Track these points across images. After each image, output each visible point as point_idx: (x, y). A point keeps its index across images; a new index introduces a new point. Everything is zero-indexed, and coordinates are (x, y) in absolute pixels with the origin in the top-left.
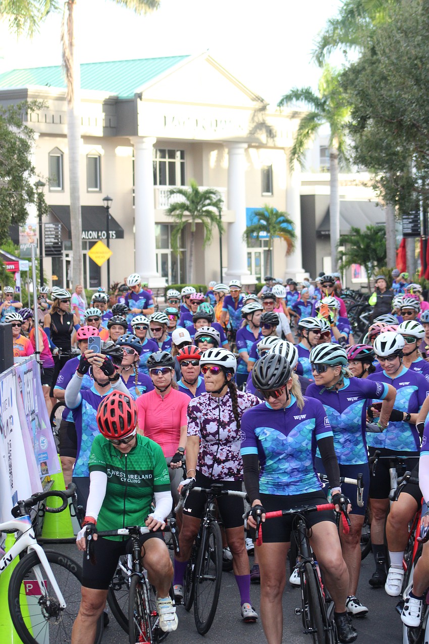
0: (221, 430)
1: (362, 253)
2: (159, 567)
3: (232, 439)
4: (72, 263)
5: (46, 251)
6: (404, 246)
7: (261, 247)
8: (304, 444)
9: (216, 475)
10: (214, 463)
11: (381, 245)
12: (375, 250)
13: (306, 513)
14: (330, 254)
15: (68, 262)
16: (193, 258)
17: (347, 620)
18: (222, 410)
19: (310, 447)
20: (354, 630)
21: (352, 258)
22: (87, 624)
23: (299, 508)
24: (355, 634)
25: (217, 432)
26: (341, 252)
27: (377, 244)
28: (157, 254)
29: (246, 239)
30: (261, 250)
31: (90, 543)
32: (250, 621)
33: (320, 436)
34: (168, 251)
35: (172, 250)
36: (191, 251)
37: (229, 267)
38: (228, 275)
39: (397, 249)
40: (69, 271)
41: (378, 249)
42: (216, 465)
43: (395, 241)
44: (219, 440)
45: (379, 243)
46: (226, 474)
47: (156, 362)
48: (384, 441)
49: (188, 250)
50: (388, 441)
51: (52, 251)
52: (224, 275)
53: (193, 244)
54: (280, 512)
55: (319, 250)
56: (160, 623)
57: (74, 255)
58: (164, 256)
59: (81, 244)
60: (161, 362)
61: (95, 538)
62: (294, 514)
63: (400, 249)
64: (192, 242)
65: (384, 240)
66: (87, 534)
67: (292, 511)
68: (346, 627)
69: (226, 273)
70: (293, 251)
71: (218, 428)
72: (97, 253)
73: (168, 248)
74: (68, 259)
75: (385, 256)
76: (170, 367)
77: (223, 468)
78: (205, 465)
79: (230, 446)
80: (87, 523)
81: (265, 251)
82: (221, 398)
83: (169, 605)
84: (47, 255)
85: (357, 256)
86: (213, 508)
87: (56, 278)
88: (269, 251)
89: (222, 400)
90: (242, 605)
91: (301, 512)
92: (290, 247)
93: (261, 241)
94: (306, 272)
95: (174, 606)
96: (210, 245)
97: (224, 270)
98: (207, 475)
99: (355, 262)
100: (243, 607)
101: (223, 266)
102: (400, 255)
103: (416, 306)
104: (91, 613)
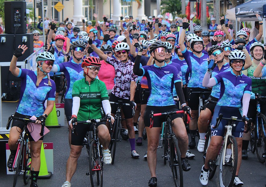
0: (122, 76)
1: (170, 8)
2: (104, 137)
3: (126, 82)
4: (47, 11)
5: (37, 5)
6: (189, 5)
7: (127, 5)
8: (168, 83)
9: (121, 96)
10: (120, 91)
11: (179, 5)
12: (176, 7)
13: (171, 114)
14: (156, 9)
15: (45, 11)
16: (98, 10)
17: (186, 161)
18: (124, 68)
19: (170, 85)
20: (189, 165)
21: (167, 10)
22: (74, 161)
23: (169, 112)
24: (190, 167)
25: (121, 77)
26: (161, 8)
27: (177, 4)
28: (83, 8)
29: (121, 1)
30: (127, 6)
31: (74, 126)
32: (136, 158)
33: (175, 82)
34: (88, 6)
35: (89, 6)
36: (98, 7)
37: (113, 14)
38: (113, 16)
39: (186, 7)
40: (46, 14)
41: (178, 7)
42: (121, 92)
43: (185, 3)
44: (121, 81)
45: (178, 4)
46: (125, 96)
47: (105, 49)
48: (199, 84)
49: (96, 6)
50: (200, 84)
51: (39, 5)
52: (111, 17)
53: (99, 4)
54: (160, 114)
55: (152, 6)
56: (104, 160)
57: (48, 7)
58: (86, 9)
59: (51, 3)
60: (107, 49)
61: (76, 124)
62: (166, 115)
63: (187, 7)
64: (98, 3)
65: (180, 3)
66: (73, 122)
67: (165, 113)
68: (186, 164)
69: (112, 16)
70: (141, 7)
71: (121, 75)
72: (58, 7)
73: (87, 5)
74: (45, 9)
75: (181, 9)
76: (111, 51)
77: (124, 93)
78: (117, 92)
79: (126, 85)
80: (73, 117)
81: (129, 7)
82: (124, 63)
83: (108, 153)
84: (37, 7)
85: (169, 9)
86: (120, 111)
87: (40, 17)
88: (131, 7)
89: (125, 64)
90: (132, 151)
91: (170, 114)
92: (140, 5)
93: (127, 3)
94: (146, 16)
95: (110, 153)
96: (106, 4)
97: (112, 15)
98: (117, 96)
99: (167, 12)
100: (132, 152)
101: (111, 13)
102: (187, 9)
103: (201, 29)
104: (76, 156)
